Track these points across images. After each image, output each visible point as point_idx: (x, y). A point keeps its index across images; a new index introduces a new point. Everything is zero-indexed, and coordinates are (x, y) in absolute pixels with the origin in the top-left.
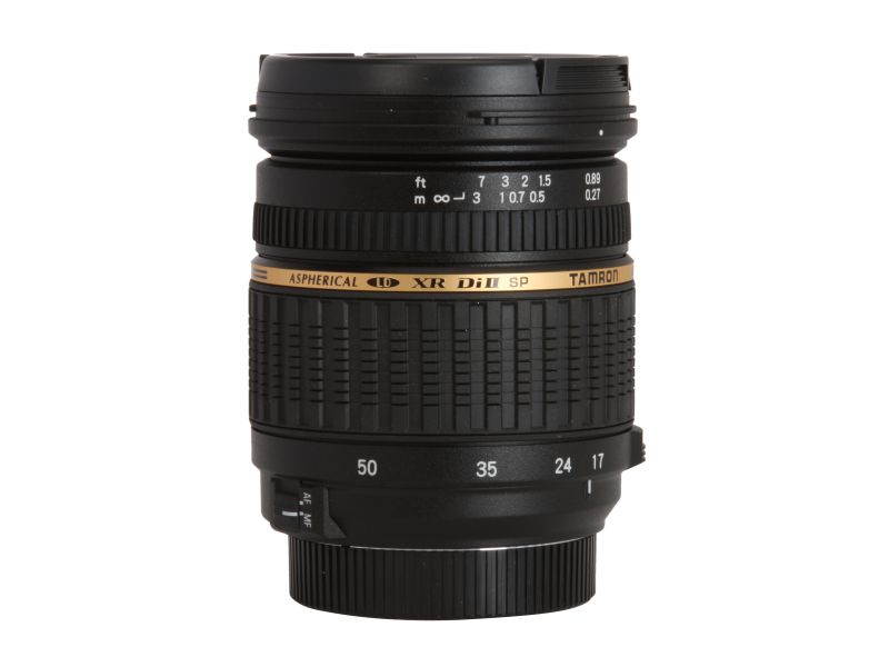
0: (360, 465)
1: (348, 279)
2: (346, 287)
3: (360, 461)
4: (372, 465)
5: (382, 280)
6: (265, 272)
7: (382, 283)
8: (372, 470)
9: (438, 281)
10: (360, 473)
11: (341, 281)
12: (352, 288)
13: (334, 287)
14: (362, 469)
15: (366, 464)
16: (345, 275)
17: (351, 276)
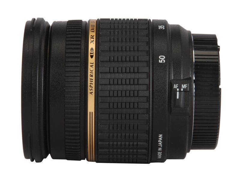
0: (161, 62)
1: (91, 66)
2: (94, 67)
3: (160, 62)
4: (161, 57)
5: (91, 53)
6: (90, 112)
7: (92, 53)
8: (163, 57)
9: (92, 37)
10: (164, 62)
11: (92, 69)
12: (94, 65)
13: (94, 72)
14: (163, 61)
15: (161, 60)
16: (89, 67)
17: (89, 65)
